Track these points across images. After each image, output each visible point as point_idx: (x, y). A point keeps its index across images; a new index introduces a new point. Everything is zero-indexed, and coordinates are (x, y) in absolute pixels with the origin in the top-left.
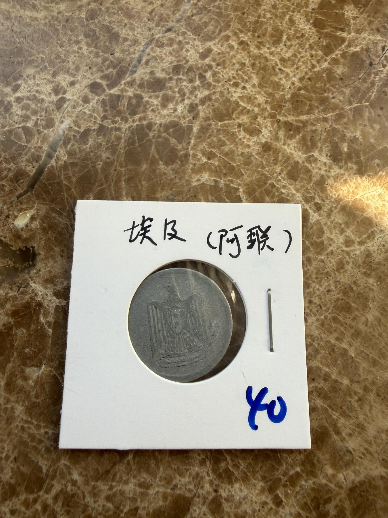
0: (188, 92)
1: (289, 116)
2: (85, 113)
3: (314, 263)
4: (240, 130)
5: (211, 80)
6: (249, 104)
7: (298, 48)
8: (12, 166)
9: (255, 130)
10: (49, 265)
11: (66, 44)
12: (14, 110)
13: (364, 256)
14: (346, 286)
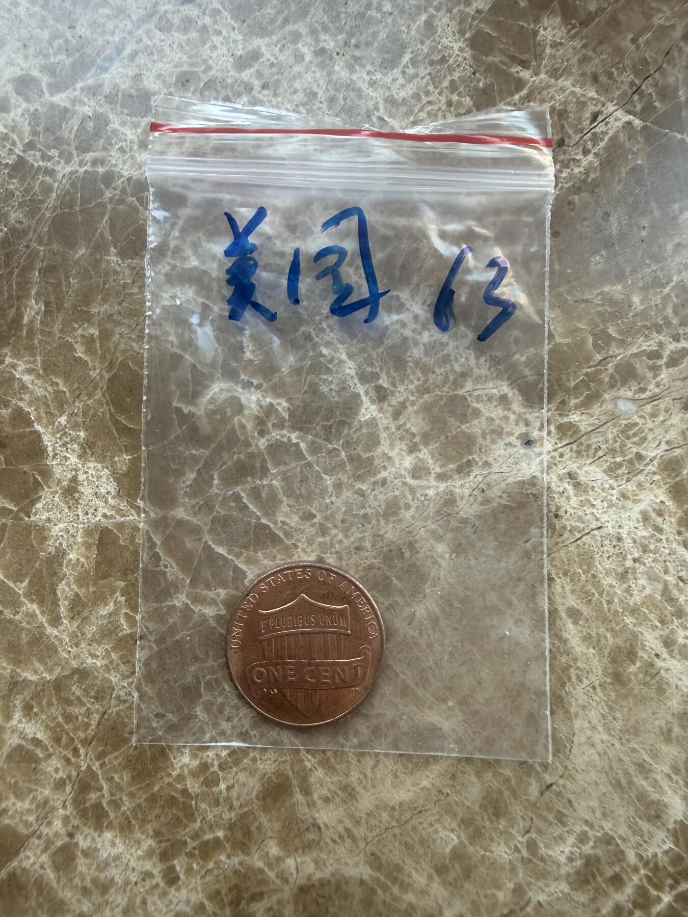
3: (347, 494)
7: (428, 84)
13: (442, 501)
14: (392, 547)
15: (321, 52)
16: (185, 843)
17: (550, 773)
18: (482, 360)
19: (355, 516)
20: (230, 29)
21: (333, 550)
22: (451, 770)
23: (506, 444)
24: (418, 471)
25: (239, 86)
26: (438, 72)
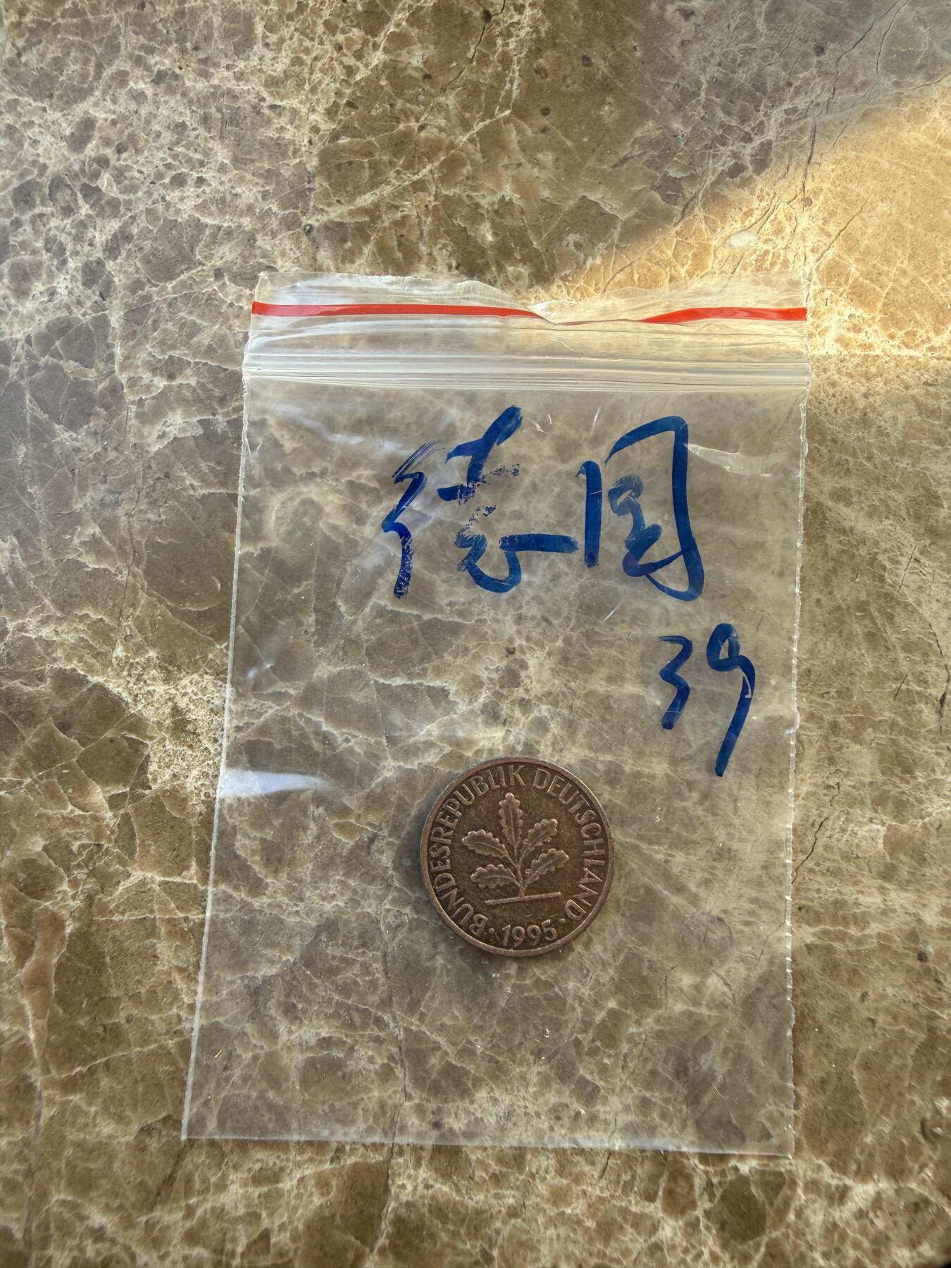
15: (160, 78)
20: (41, 113)
25: (91, 166)
26: (303, 22)
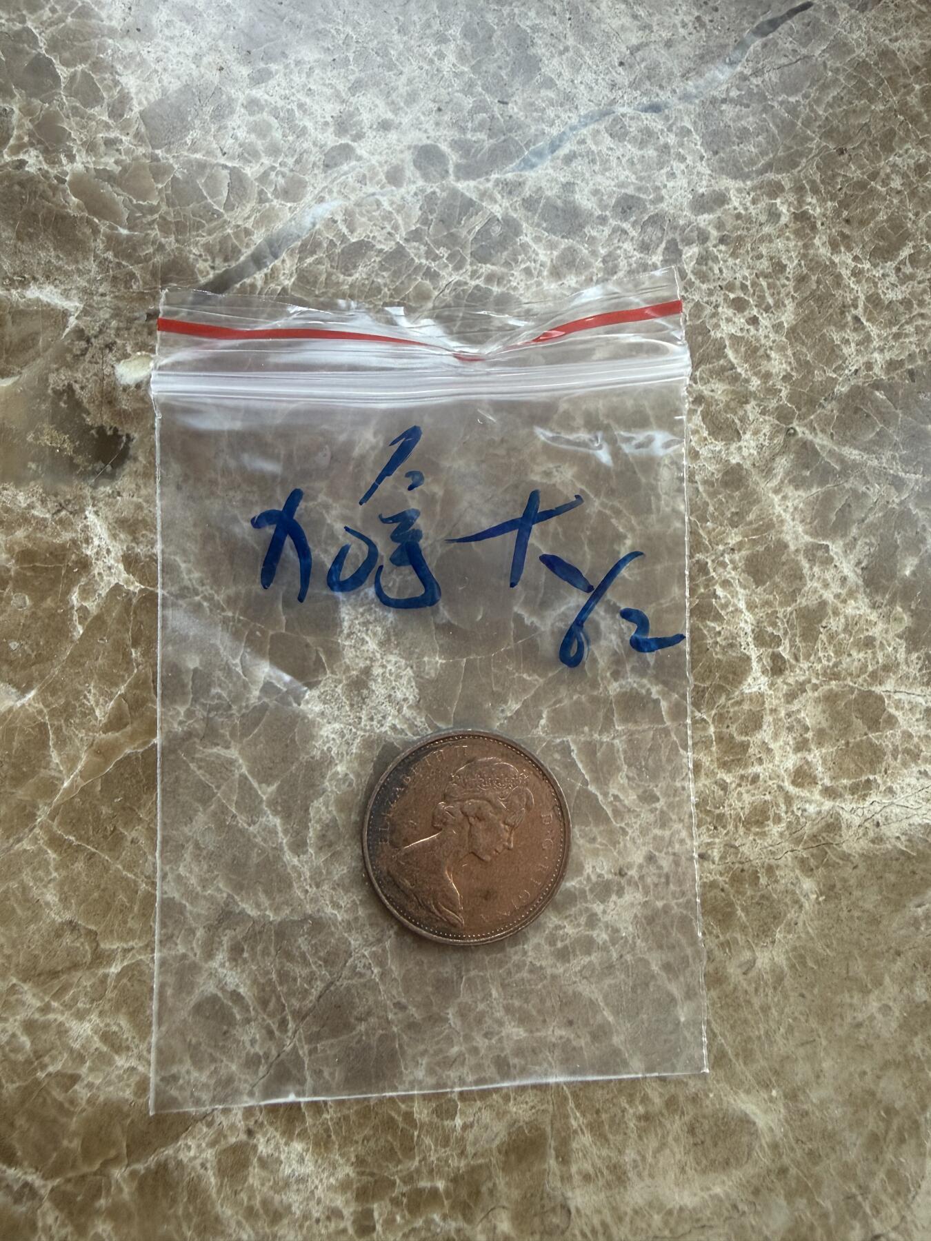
0: (627, 268)
1: (820, 435)
2: (378, 204)
3: (704, 781)
4: (695, 411)
5: (689, 267)
6: (746, 362)
8: (170, 242)
9: (729, 427)
10: (143, 492)
11: (416, 30)
12: (234, 124)
13: (823, 823)
14: (746, 866)
16: (394, 1183)
17: (882, 1221)
18: (914, 656)
19: (708, 812)
21: (670, 850)
22: (755, 1182)
23: (920, 772)
24: (802, 776)
